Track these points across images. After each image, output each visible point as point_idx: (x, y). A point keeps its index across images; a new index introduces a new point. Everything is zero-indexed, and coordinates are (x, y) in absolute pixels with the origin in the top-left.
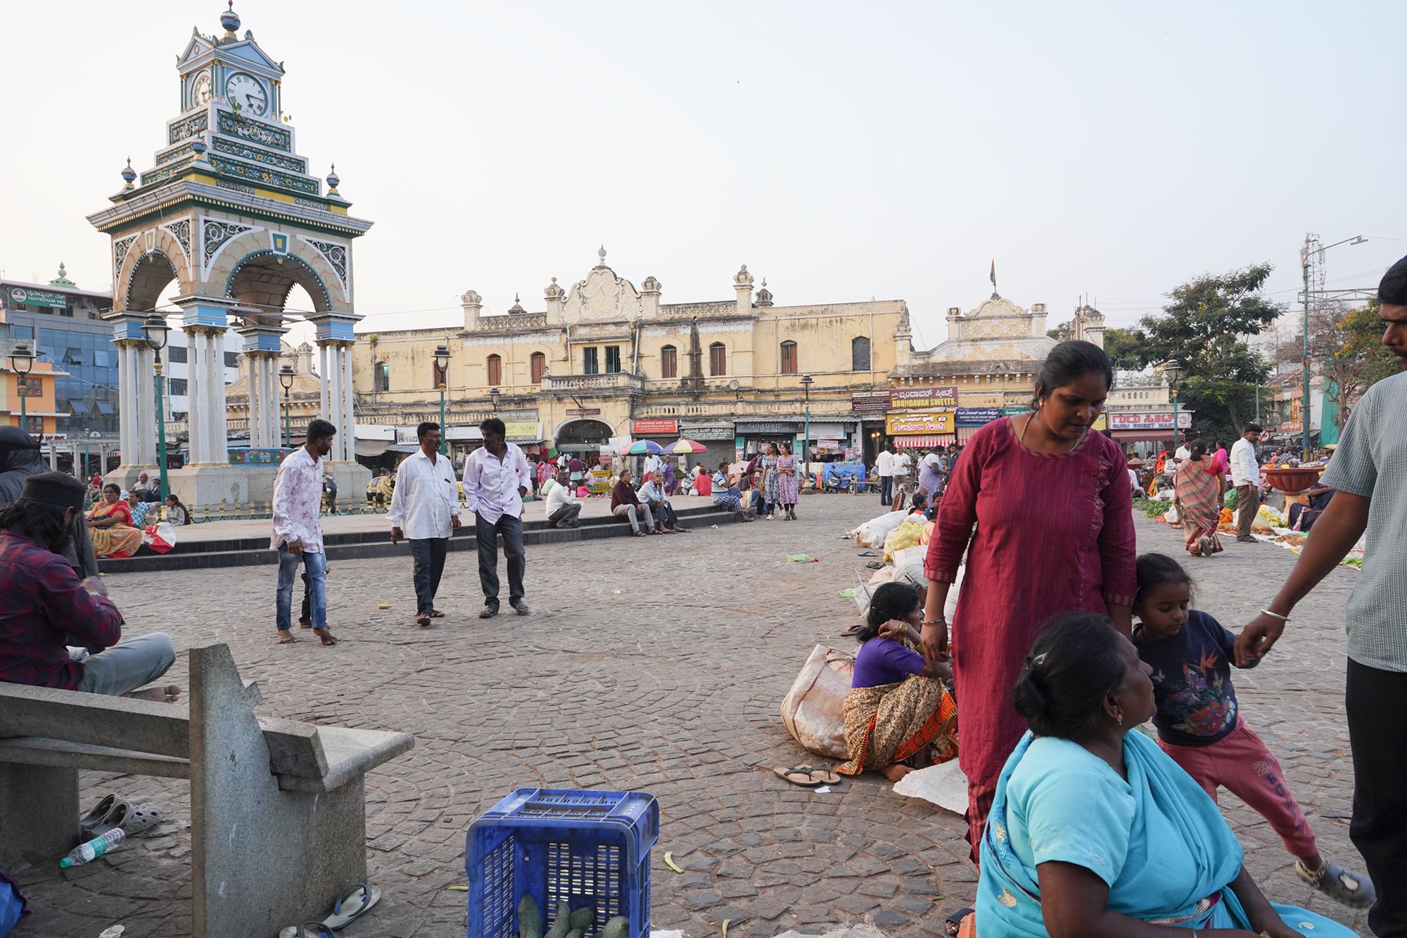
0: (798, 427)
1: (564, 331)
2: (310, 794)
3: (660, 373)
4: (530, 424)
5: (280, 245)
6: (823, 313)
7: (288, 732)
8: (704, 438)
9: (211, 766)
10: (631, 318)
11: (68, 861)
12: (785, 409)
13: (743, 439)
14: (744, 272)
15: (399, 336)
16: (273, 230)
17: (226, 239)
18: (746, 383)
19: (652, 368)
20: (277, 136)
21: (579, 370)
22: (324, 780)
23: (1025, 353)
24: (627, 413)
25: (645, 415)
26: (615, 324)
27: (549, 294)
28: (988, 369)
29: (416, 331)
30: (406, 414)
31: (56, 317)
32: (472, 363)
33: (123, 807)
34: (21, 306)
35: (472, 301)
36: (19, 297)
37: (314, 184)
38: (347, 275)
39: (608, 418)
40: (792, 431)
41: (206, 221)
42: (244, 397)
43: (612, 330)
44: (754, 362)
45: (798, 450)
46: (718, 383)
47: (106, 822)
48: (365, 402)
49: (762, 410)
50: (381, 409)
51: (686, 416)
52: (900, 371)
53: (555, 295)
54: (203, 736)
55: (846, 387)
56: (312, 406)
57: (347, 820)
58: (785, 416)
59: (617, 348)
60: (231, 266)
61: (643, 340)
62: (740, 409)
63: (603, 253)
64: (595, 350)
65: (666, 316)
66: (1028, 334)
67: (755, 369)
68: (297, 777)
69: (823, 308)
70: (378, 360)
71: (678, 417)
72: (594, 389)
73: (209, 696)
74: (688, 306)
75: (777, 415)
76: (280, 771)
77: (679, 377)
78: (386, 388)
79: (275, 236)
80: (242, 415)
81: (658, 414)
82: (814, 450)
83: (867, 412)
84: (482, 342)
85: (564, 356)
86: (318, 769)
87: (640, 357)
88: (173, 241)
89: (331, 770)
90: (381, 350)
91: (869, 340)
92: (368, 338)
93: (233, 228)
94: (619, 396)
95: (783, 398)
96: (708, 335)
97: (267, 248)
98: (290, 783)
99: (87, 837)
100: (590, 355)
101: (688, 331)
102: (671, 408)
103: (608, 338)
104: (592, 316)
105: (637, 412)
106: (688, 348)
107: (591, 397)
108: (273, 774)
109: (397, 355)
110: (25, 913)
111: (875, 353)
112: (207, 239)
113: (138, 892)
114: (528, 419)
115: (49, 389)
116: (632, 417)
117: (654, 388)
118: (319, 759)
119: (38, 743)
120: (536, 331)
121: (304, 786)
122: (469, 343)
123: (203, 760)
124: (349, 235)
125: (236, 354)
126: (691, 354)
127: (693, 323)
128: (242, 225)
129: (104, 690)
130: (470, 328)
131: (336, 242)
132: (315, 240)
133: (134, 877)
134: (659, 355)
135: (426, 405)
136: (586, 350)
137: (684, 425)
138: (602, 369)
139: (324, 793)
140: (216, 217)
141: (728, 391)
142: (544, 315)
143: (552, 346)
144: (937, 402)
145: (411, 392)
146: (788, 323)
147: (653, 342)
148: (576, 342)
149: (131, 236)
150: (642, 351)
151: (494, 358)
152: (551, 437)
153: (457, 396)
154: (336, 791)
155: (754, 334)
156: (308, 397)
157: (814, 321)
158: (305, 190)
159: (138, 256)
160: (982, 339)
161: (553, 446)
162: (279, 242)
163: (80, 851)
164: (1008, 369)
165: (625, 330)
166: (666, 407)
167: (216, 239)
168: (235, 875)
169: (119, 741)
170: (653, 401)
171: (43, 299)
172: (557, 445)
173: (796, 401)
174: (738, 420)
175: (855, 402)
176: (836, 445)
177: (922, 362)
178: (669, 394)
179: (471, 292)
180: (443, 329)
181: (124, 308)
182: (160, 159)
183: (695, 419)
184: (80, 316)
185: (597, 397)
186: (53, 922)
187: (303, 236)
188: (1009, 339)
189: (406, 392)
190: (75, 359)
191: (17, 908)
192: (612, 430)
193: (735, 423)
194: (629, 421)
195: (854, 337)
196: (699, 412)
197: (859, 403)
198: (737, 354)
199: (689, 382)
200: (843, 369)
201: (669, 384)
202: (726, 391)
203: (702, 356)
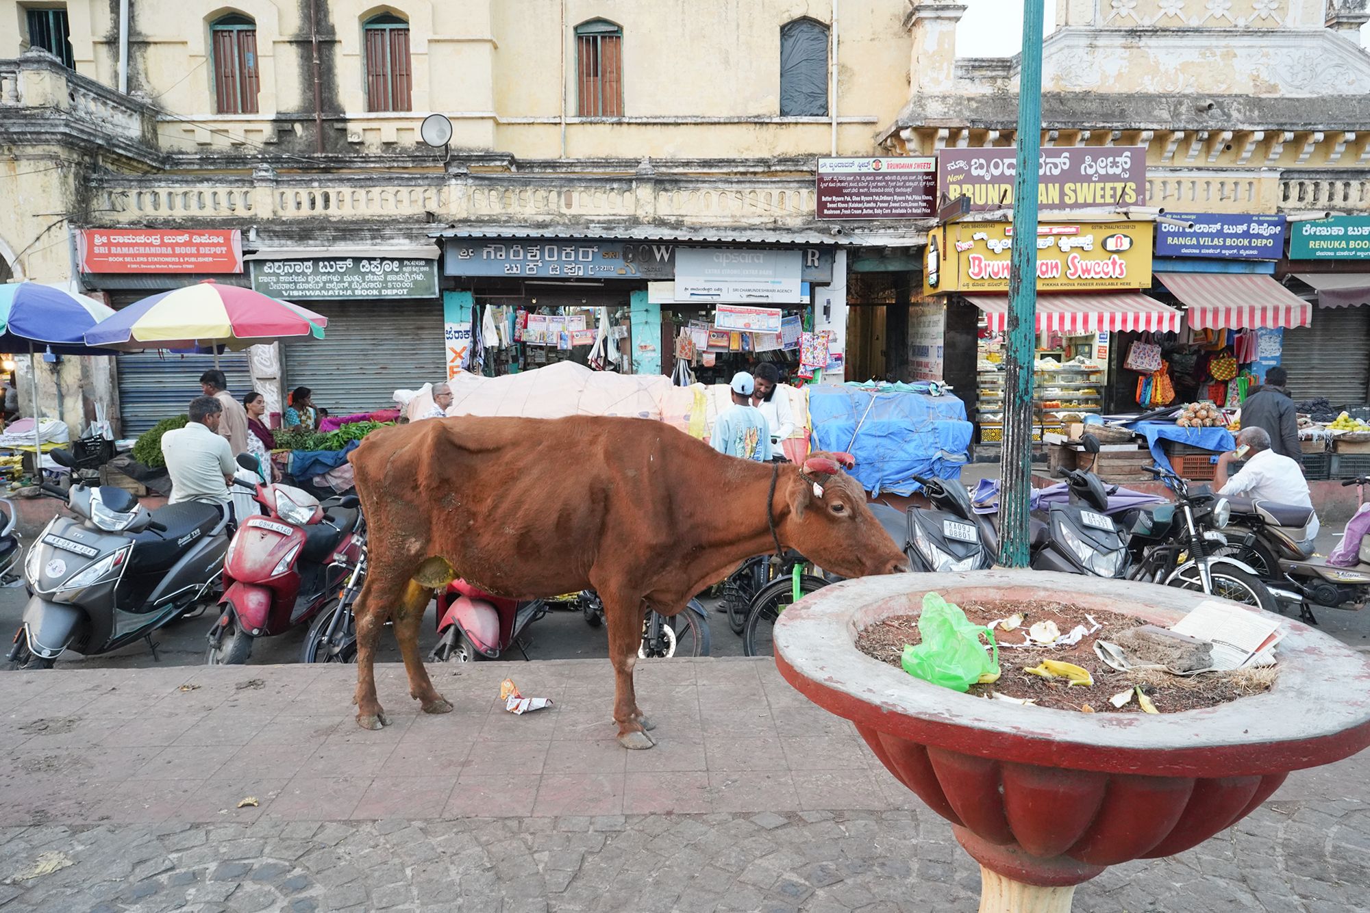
0: (654, 259)
3: (206, 97)
8: (336, 290)
12: (605, 204)
13: (468, 299)
18: (481, 137)
23: (1265, 75)
25: (132, 214)
28: (1176, 115)
40: (631, 271)
44: (497, 75)
45: (645, 339)
46: (389, 132)
49: (529, 204)
51: (276, 221)
52: (934, 111)
55: (762, 163)
58: (608, 222)
59: (62, 14)
62: (455, 200)
66: (1277, 22)
67: (500, 94)
71: (244, 225)
75: (580, 219)
77: (267, 111)
81: (179, 213)
82: (696, 337)
83: (867, 221)
87: (138, 43)
91: (826, 28)
94: (22, 140)
102: (221, 191)
105: (100, 203)
106: (293, 21)
111: (843, 68)
116: (80, 216)
117: (188, 143)
126: (302, 43)
134: (199, 40)
137: (265, 248)
144: (1085, 192)
150: (146, 26)
160: (1154, 32)
164: (1229, 116)
166: (207, 190)
173: (639, 180)
174: (449, 236)
175: (824, 190)
176: (772, 322)
177: (986, 89)
178: (235, 160)
183: (303, 231)
188: (1228, 33)
192: (10, 259)
193: (440, 242)
194: (66, 230)
195: (785, 19)
196: (319, 210)
197: (838, 192)
198: (451, 46)
199: (298, 127)
200: (753, 110)
201: (237, 133)
202: (414, 158)
203: (338, 50)
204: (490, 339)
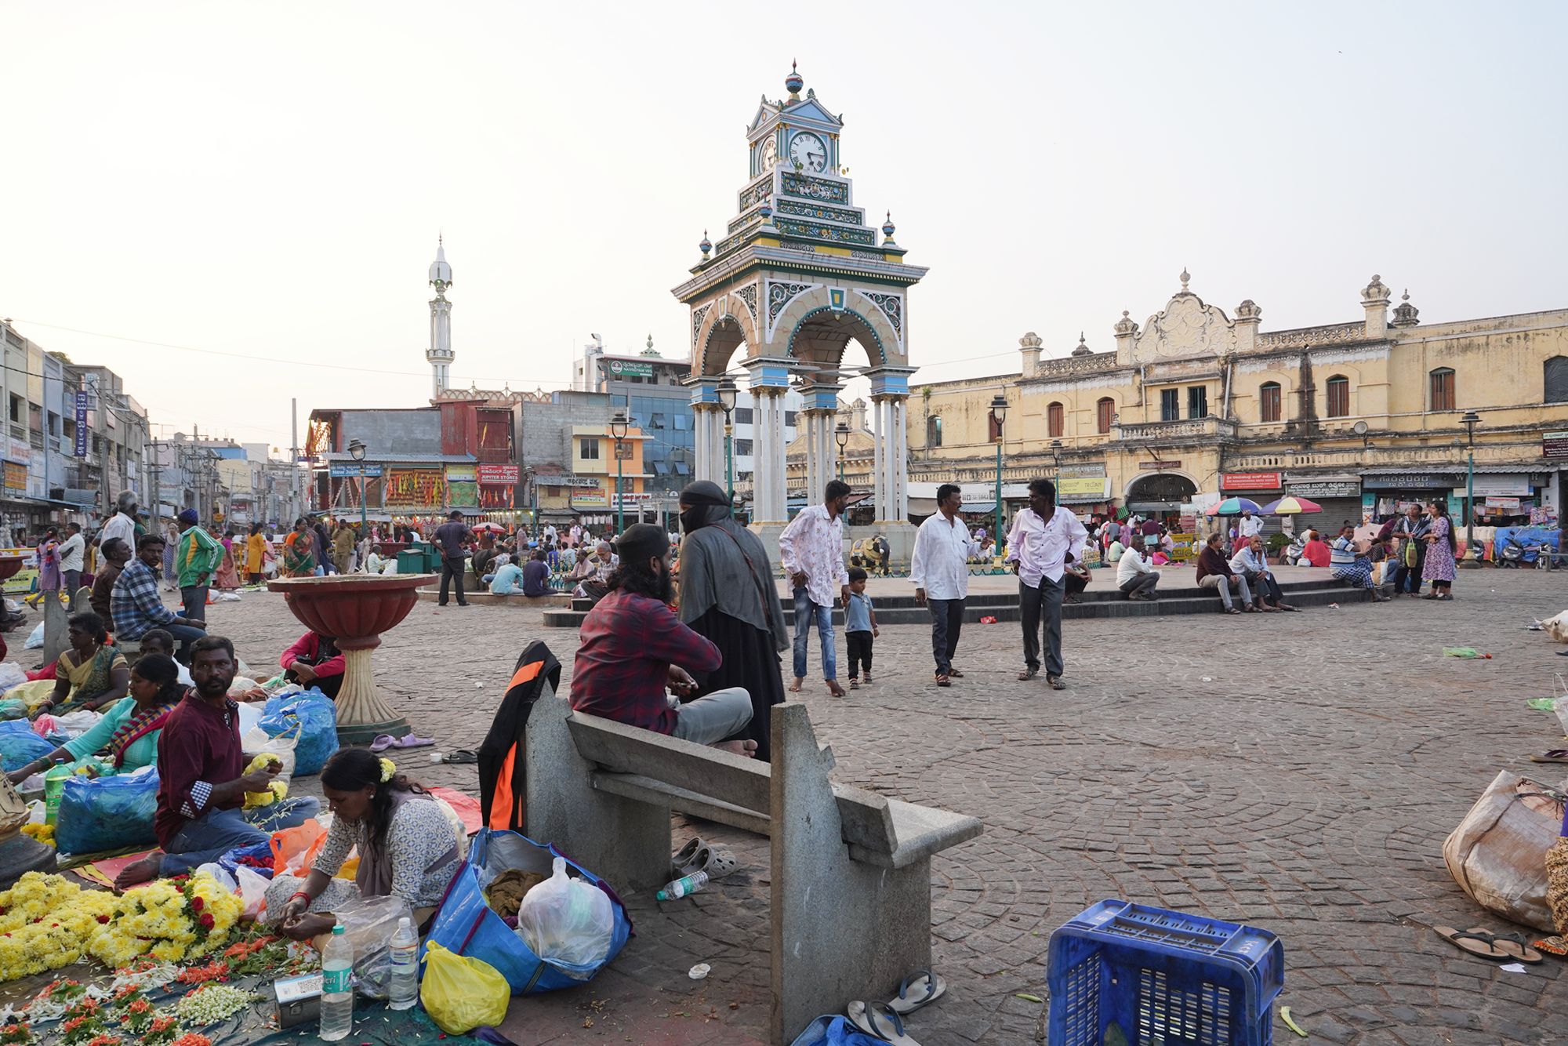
0: (1458, 480)
1: (1138, 371)
2: (878, 868)
3: (1259, 416)
4: (1096, 480)
5: (837, 301)
6: (1496, 328)
7: (859, 801)
8: (1318, 494)
9: (789, 825)
10: (1221, 351)
11: (663, 894)
12: (1435, 457)
13: (1373, 496)
14: (1376, 283)
15: (953, 387)
16: (832, 285)
17: (789, 298)
18: (1381, 424)
19: (1249, 412)
20: (836, 190)
21: (1156, 416)
22: (893, 856)
24: (1215, 465)
25: (1239, 467)
26: (1201, 360)
27: (1119, 330)
29: (970, 381)
30: (959, 471)
31: (645, 385)
32: (1031, 412)
33: (706, 851)
34: (618, 378)
35: (1031, 344)
36: (617, 369)
37: (870, 235)
38: (902, 326)
39: (1191, 472)
40: (1446, 484)
41: (771, 284)
42: (801, 455)
43: (1196, 368)
44: (1390, 398)
45: (1455, 511)
46: (1338, 425)
47: (693, 863)
48: (917, 459)
49: (1402, 458)
50: (933, 466)
51: (1294, 468)
53: (1127, 330)
54: (782, 795)
55: (1532, 426)
56: (865, 464)
57: (913, 901)
58: (1436, 465)
59: (1203, 389)
60: (792, 325)
61: (1236, 377)
62: (1369, 458)
63: (1186, 277)
64: (1175, 391)
65: (1269, 347)
67: (1391, 405)
68: (867, 848)
69: (1497, 322)
70: (931, 414)
71: (1282, 470)
72: (1174, 438)
73: (788, 756)
74: (1297, 332)
75: (1424, 465)
76: (850, 840)
77: (1284, 420)
78: (939, 443)
79: (833, 292)
80: (800, 474)
81: (1256, 466)
82: (1480, 510)
84: (1042, 389)
85: (1137, 400)
86: (887, 843)
87: (1232, 397)
88: (742, 305)
89: (900, 847)
90: (934, 402)
92: (921, 391)
93: (794, 288)
94: (1206, 445)
95: (1432, 443)
96: (1324, 367)
97: (825, 305)
98: (860, 854)
99: (677, 875)
100: (1169, 399)
101: (1297, 363)
102: (1273, 458)
103: (1191, 377)
104: (1170, 351)
105: (1227, 464)
106: (1297, 384)
107: (1170, 448)
108: (844, 841)
109: (950, 407)
110: (632, 935)
112: (771, 301)
113: (720, 936)
114: (1093, 474)
115: (638, 452)
116: (1221, 470)
117: (1250, 435)
118: (888, 833)
119: (642, 781)
120: (1104, 374)
121: (873, 859)
122: (1027, 391)
123: (782, 818)
124: (904, 284)
125: (794, 413)
126: (1300, 392)
127: (1304, 353)
128: (802, 284)
129: (693, 739)
130: (1029, 374)
131: (891, 292)
132: (871, 292)
133: (716, 921)
134: (1256, 394)
135: (980, 461)
136: (1165, 393)
137: (1290, 479)
138: (1184, 414)
139: (892, 868)
140: (780, 278)
141: (1352, 435)
142: (1114, 355)
143: (1122, 390)
145: (965, 447)
146: (1442, 345)
147: (1249, 380)
148: (1152, 384)
149: (706, 304)
150: (1235, 391)
151: (1055, 407)
152: (1121, 494)
153: (1013, 450)
154: (903, 869)
155: (1390, 362)
156: (861, 454)
157: (1482, 340)
158: (860, 241)
159: (712, 323)
161: (1124, 505)
162: (837, 296)
163: (672, 887)
165: (1214, 366)
166: (1267, 458)
167: (779, 300)
168: (808, 938)
169: (707, 788)
170: (1249, 450)
171: (635, 370)
172: (1127, 504)
173: (1453, 446)
174: (1365, 472)
175: (1547, 445)
176: (1516, 504)
178: (1270, 441)
179: (1030, 335)
180: (999, 377)
181: (700, 373)
182: (731, 228)
183: (1305, 472)
184: (663, 382)
185: (1178, 448)
186: (653, 949)
187: (859, 289)
189: (960, 447)
190: (659, 423)
191: (627, 929)
192: (1197, 485)
193: (1362, 476)
194: (1217, 475)
195: (1547, 358)
196: (1311, 463)
197: (1555, 447)
198: (1366, 389)
199: (1297, 426)
200: (1528, 401)
201: (1270, 430)
202: (1349, 436)
203: (1316, 393)
204: (1382, 511)
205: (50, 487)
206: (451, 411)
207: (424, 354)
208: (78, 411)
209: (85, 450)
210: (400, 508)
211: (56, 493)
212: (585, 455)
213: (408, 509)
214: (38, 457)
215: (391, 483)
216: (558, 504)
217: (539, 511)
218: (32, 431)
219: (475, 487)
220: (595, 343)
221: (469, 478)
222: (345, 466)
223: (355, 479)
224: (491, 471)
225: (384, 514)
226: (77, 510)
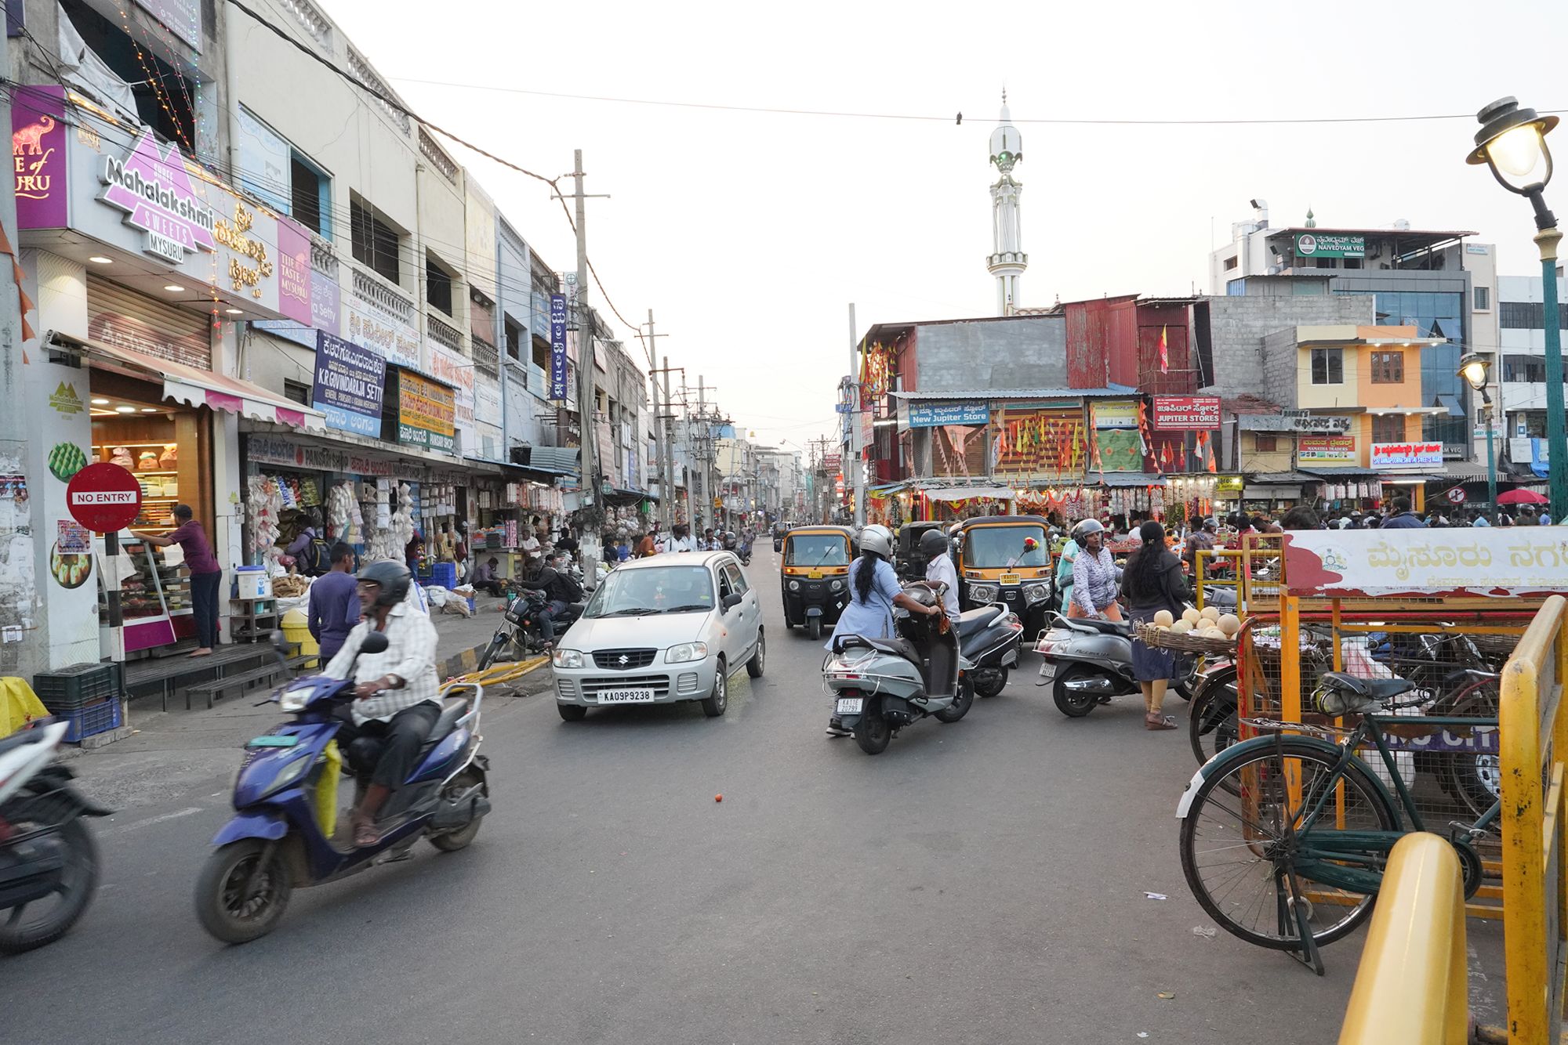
36: (1307, 247)
115: (1413, 368)
171: (1337, 246)
205: (511, 444)
206: (1081, 317)
207: (985, 264)
208: (554, 326)
209: (564, 389)
210: (1023, 476)
211: (521, 454)
212: (1318, 378)
213: (1035, 476)
214: (489, 389)
215: (1003, 434)
216: (1274, 464)
217: (1248, 479)
218: (476, 340)
219: (1138, 438)
220: (1256, 216)
221: (1127, 422)
222: (932, 408)
223: (947, 429)
224: (1173, 408)
225: (999, 486)
226: (549, 478)
